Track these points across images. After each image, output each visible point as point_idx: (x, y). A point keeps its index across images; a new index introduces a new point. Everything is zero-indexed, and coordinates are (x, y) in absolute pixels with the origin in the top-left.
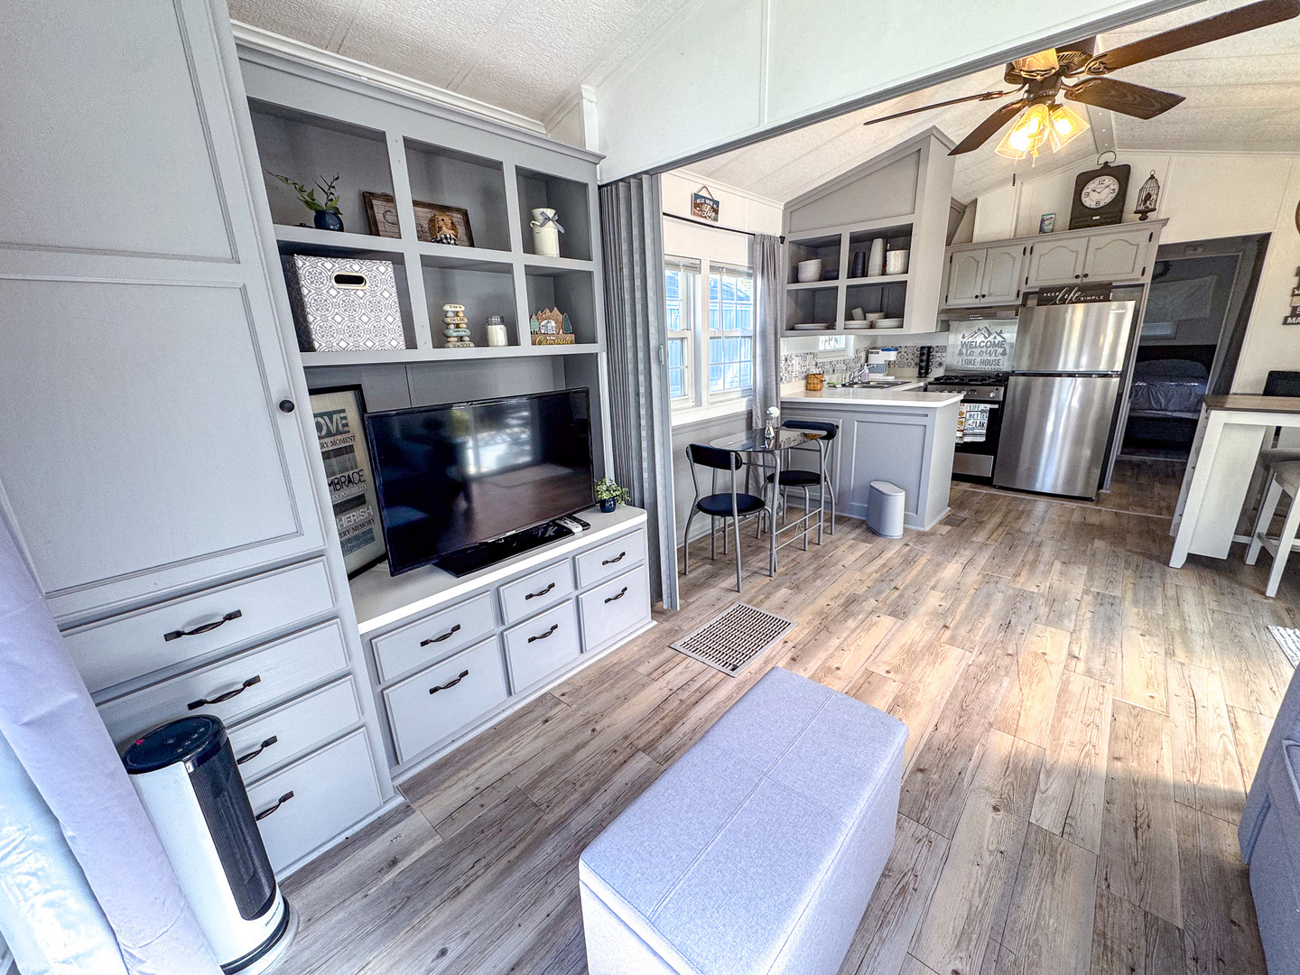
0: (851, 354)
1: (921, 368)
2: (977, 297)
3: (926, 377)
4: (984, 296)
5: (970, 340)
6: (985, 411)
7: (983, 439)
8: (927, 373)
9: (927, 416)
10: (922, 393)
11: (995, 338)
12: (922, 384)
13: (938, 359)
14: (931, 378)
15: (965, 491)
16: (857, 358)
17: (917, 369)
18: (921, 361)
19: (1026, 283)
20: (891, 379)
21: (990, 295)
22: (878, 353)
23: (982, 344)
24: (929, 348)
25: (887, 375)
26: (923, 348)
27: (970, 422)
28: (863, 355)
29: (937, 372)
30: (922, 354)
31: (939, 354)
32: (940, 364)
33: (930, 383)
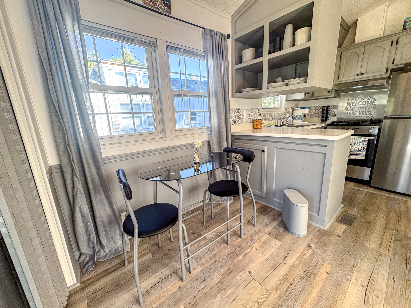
0: (283, 110)
1: (323, 117)
2: (358, 75)
3: (326, 122)
4: (362, 74)
5: (352, 101)
6: (365, 141)
7: (363, 158)
8: (326, 120)
9: (326, 146)
10: (323, 130)
11: (369, 99)
12: (323, 125)
13: (333, 112)
14: (329, 122)
15: (352, 189)
16: (287, 113)
17: (320, 118)
18: (323, 113)
19: (393, 63)
20: (306, 123)
21: (367, 73)
22: (299, 110)
23: (360, 103)
24: (328, 107)
25: (304, 121)
26: (324, 107)
27: (355, 147)
28: (291, 111)
29: (332, 119)
30: (323, 110)
31: (334, 110)
32: (334, 115)
33: (328, 125)
